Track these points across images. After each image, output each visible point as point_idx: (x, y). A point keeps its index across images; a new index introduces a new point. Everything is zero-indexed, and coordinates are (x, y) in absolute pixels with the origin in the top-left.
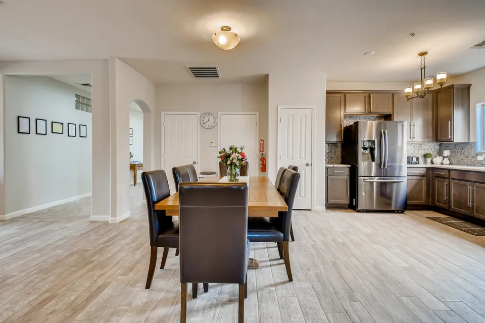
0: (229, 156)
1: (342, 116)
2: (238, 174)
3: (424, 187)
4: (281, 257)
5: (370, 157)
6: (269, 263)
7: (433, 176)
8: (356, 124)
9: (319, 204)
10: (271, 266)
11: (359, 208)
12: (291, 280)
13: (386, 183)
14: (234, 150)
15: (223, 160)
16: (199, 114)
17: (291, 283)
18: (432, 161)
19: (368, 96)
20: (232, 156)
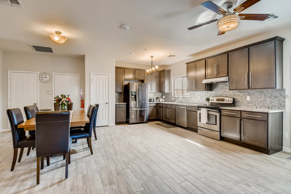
0: (61, 100)
1: (123, 79)
2: (66, 109)
3: (155, 111)
4: (89, 147)
5: (134, 99)
6: (83, 150)
7: (158, 107)
8: (129, 83)
9: (112, 122)
10: (83, 151)
11: (130, 122)
12: (92, 153)
13: (142, 110)
14: (64, 97)
15: (57, 102)
16: (38, 73)
17: (92, 155)
18: (159, 100)
19: (135, 71)
20: (63, 100)
